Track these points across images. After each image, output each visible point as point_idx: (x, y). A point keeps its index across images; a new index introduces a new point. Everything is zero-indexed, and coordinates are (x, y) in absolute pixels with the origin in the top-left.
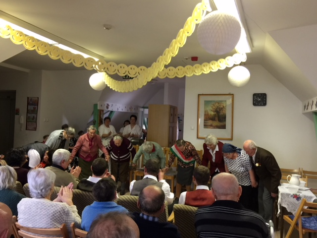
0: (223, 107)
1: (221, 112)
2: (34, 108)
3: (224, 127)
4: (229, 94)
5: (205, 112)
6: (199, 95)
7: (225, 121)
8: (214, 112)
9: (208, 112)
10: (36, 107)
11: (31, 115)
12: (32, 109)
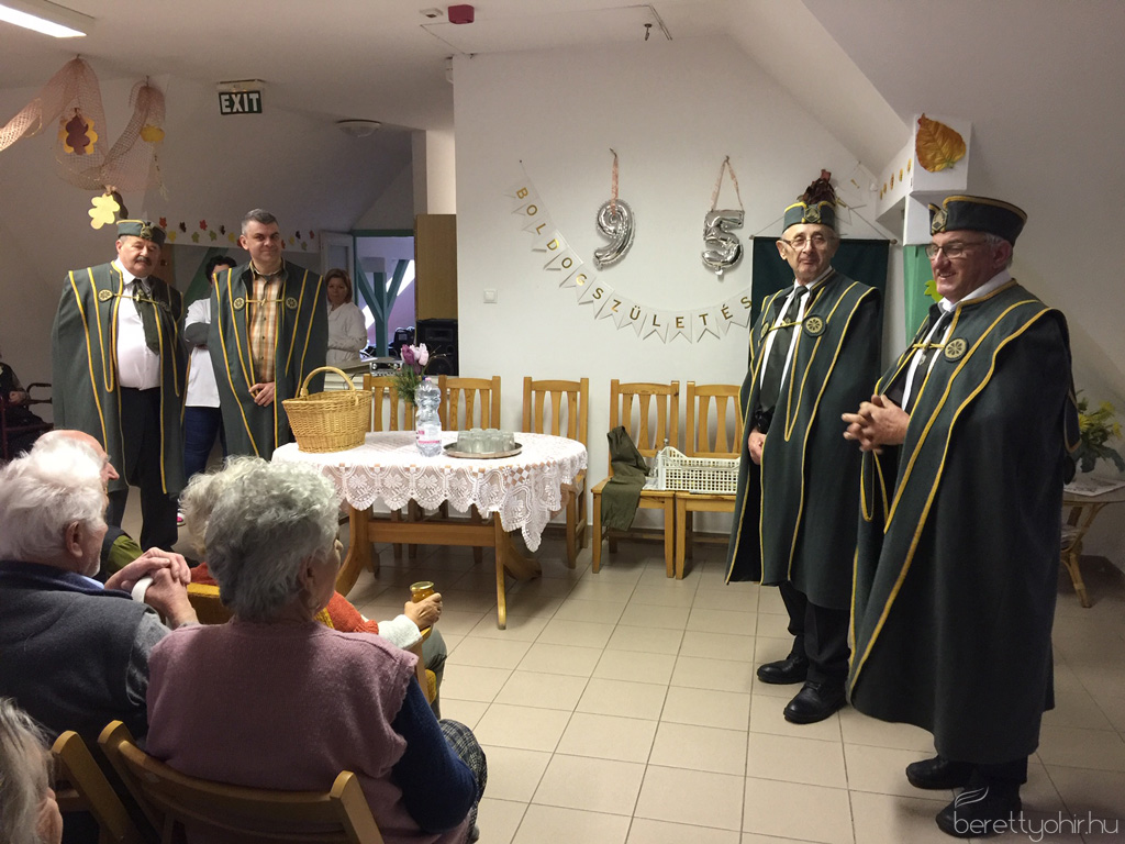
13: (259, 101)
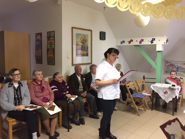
1: (86, 43)
3: (87, 55)
4: (89, 30)
5: (77, 43)
7: (88, 50)
8: (82, 43)
9: (78, 43)
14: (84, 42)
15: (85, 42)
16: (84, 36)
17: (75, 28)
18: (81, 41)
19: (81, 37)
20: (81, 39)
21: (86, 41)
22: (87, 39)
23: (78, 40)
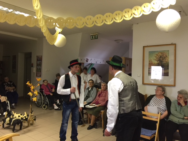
0: (166, 56)
2: (40, 63)
3: (167, 74)
4: (172, 44)
5: (149, 61)
6: (144, 47)
7: (168, 68)
8: (157, 61)
9: (152, 62)
10: (41, 62)
11: (39, 67)
12: (39, 63)
13: (97, 37)
14: (161, 59)
15: (163, 60)
16: (161, 53)
17: (147, 46)
18: (155, 59)
19: (157, 55)
20: (155, 57)
21: (165, 58)
22: (167, 55)
23: (151, 59)
